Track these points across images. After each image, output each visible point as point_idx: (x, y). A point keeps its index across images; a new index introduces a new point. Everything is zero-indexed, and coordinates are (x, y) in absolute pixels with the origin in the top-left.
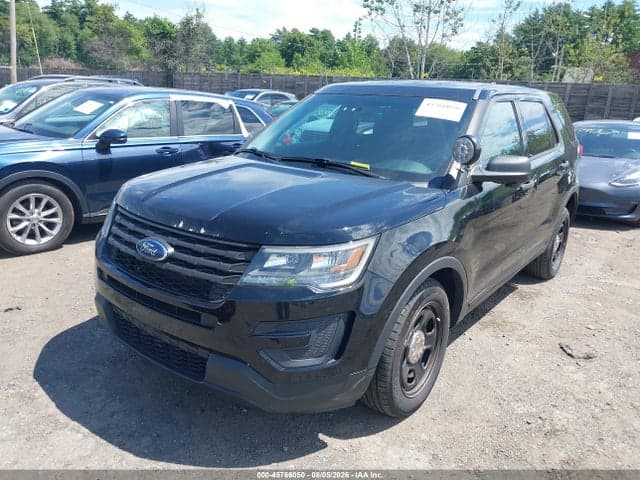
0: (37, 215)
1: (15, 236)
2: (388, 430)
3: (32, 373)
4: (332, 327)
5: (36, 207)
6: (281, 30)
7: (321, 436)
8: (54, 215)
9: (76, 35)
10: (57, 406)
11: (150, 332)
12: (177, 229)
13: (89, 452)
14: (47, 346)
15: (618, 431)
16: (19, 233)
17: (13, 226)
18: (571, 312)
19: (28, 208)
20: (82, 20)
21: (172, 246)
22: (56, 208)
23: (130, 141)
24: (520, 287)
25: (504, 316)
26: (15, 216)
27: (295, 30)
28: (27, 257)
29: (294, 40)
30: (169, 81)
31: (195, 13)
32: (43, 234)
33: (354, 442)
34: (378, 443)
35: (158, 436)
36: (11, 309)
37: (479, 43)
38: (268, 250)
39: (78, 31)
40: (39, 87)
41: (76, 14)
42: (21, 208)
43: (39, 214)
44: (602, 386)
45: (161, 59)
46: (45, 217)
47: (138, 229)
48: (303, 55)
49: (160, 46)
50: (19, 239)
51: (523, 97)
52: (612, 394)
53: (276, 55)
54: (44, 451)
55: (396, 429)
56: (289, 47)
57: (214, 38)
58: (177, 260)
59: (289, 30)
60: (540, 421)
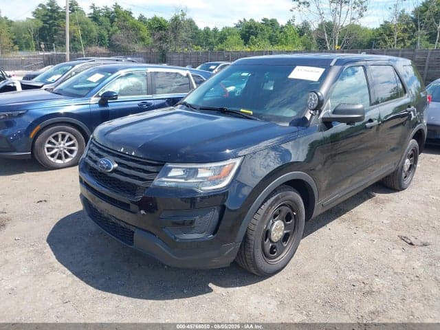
0: (62, 145)
1: (50, 158)
2: (256, 284)
3: (46, 238)
4: (210, 215)
5: (62, 140)
6: (242, 20)
7: (211, 285)
8: (73, 145)
9: (109, 31)
10: (57, 258)
11: (106, 215)
12: (120, 152)
13: (67, 285)
14: (58, 224)
15: (418, 295)
16: (52, 156)
17: (48, 151)
18: (410, 214)
19: (57, 141)
20: (112, 21)
21: (116, 163)
22: (74, 141)
23: (120, 98)
24: (377, 195)
25: (359, 214)
26: (50, 146)
27: (252, 20)
28: (57, 171)
29: (250, 27)
30: (163, 59)
31: (180, 13)
32: (67, 156)
33: (231, 290)
34: (246, 291)
35: (110, 279)
36: (41, 201)
37: (386, 22)
38: (170, 165)
39: (109, 28)
40: (73, 66)
41: (108, 17)
42: (53, 141)
43: (64, 144)
44: (417, 264)
45: (158, 44)
46: (68, 146)
47: (101, 153)
48: (256, 37)
49: (157, 36)
50: (52, 159)
51: (372, 63)
52: (422, 270)
53: (237, 38)
54: (42, 283)
55: (261, 284)
56: (247, 32)
57: (196, 28)
58: (118, 171)
59: (248, 20)
60: (363, 285)
